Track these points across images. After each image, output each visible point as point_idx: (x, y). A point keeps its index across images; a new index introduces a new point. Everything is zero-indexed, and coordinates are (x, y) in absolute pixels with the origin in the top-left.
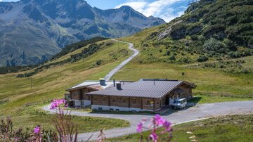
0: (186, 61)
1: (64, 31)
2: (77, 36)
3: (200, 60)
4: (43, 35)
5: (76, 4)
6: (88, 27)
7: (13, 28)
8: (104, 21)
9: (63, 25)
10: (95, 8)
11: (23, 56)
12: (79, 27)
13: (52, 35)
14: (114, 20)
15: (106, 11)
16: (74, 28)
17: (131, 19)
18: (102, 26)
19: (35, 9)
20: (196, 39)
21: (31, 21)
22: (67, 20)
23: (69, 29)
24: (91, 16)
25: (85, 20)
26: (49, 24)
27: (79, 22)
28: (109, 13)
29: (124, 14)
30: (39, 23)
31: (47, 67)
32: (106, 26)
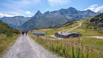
0: (90, 28)
1: (69, 18)
2: (73, 19)
3: (94, 28)
4: (64, 19)
5: (73, 10)
6: (76, 16)
7: (57, 17)
8: (81, 15)
9: (69, 16)
10: (79, 11)
11: (58, 24)
12: (73, 16)
13: (66, 19)
14: (84, 14)
15: (82, 11)
16: (72, 17)
17: (90, 13)
18: (80, 16)
19: (62, 12)
20: (96, 22)
21: (61, 15)
22: (70, 15)
23: (71, 17)
24: (77, 13)
25: (75, 14)
26: (65, 16)
27: (73, 15)
28: (83, 12)
29: (88, 12)
30: (63, 16)
31: (60, 27)
32: (81, 16)
